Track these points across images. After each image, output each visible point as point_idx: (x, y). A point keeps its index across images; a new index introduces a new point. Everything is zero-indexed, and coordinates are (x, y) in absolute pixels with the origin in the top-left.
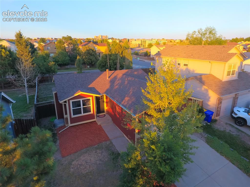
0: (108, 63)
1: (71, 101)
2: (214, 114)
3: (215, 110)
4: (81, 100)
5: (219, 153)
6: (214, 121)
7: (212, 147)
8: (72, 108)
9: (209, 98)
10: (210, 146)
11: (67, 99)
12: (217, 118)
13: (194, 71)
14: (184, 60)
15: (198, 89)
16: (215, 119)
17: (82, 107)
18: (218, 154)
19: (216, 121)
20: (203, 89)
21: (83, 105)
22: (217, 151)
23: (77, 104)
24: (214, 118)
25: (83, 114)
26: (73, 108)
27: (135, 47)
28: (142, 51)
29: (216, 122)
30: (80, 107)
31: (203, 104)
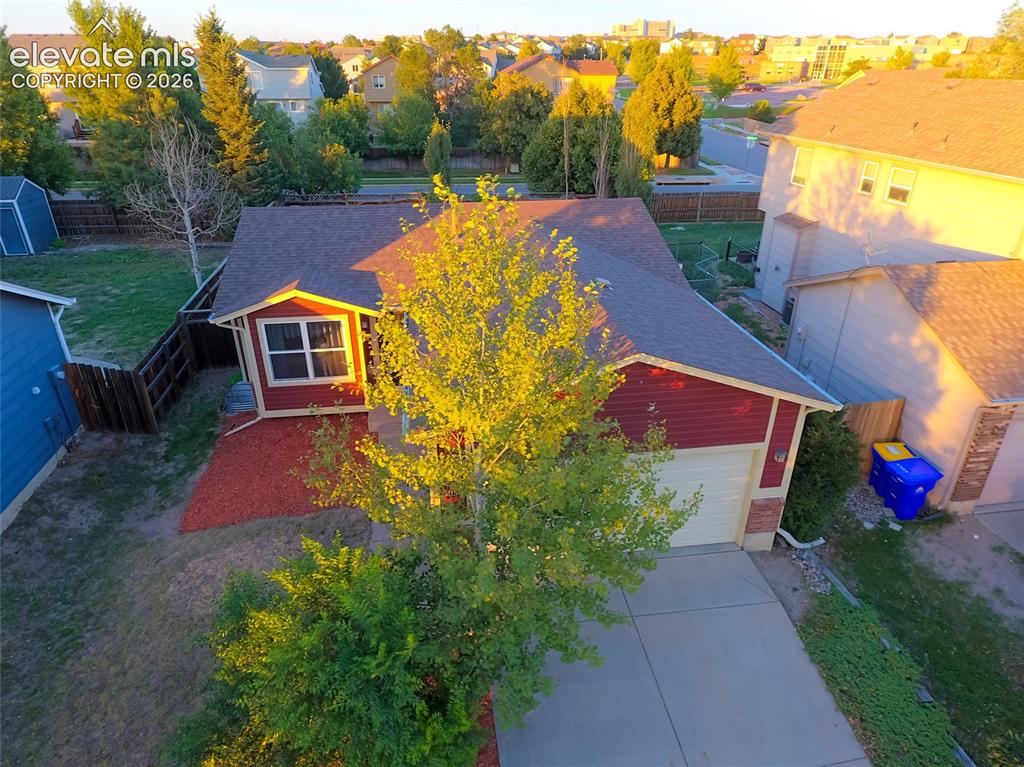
0: (566, 159)
1: (261, 323)
2: (943, 482)
3: (957, 464)
4: (303, 322)
5: (833, 694)
6: (933, 521)
7: (812, 654)
8: (266, 353)
9: (938, 394)
10: (807, 645)
11: (244, 312)
12: (957, 507)
13: (928, 232)
14: (892, 166)
15: (895, 339)
16: (943, 511)
17: (307, 349)
18: (824, 699)
19: (944, 518)
20: (916, 341)
21: (314, 344)
22: (831, 681)
23: (287, 337)
24: (940, 503)
25: (312, 380)
26: (270, 350)
27: (784, 77)
28: (804, 98)
29: (941, 526)
30: (302, 351)
31: (903, 419)
